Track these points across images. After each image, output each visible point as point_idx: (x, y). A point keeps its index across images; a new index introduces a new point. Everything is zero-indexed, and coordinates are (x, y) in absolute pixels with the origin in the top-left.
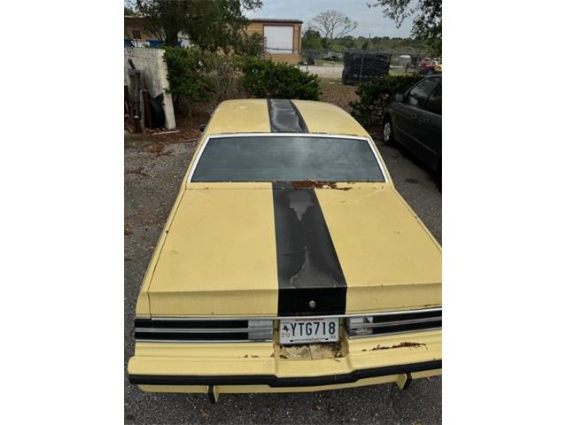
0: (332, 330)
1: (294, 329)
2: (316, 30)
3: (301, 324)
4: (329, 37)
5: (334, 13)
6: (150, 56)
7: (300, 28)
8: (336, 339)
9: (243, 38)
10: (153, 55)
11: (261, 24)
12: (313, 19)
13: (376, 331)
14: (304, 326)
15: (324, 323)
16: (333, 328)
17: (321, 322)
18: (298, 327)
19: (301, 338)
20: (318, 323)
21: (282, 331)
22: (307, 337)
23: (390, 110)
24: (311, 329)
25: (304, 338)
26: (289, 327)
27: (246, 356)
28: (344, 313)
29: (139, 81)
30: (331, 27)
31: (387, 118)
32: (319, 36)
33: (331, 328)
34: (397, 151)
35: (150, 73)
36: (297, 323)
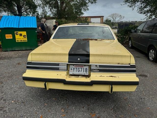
0: (86, 71)
1: (74, 69)
2: (109, 20)
3: (76, 68)
4: (114, 22)
5: (116, 14)
6: (51, 22)
7: (103, 18)
8: (88, 74)
9: (82, 19)
10: (52, 21)
11: (90, 18)
12: (109, 16)
13: (101, 71)
14: (77, 69)
15: (84, 68)
16: (87, 70)
17: (83, 68)
18: (75, 69)
19: (76, 73)
20: (82, 68)
21: (70, 70)
22: (78, 73)
23: (131, 36)
24: (79, 70)
25: (77, 73)
26: (73, 69)
27: (58, 75)
28: (89, 63)
29: (48, 29)
30: (115, 18)
31: (130, 39)
32: (111, 21)
33: (86, 70)
34: (134, 50)
35: (51, 27)
36: (75, 68)
